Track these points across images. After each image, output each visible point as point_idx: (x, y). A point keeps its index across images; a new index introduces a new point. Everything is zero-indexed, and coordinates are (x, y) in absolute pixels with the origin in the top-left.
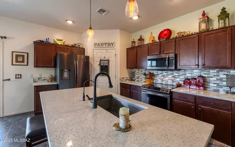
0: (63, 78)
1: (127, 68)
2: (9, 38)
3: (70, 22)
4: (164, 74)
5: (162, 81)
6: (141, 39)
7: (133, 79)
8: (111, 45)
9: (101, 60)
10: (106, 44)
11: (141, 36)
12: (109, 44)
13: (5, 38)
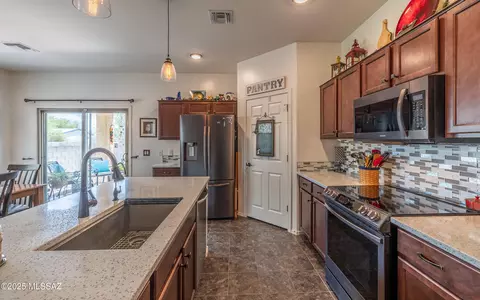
0: (188, 159)
1: (323, 137)
2: (138, 100)
3: (196, 57)
4: (424, 156)
5: (418, 180)
6: (356, 51)
7: (343, 167)
8: (278, 85)
9: (259, 122)
10: (266, 84)
11: (356, 44)
12: (273, 84)
13: (133, 101)
